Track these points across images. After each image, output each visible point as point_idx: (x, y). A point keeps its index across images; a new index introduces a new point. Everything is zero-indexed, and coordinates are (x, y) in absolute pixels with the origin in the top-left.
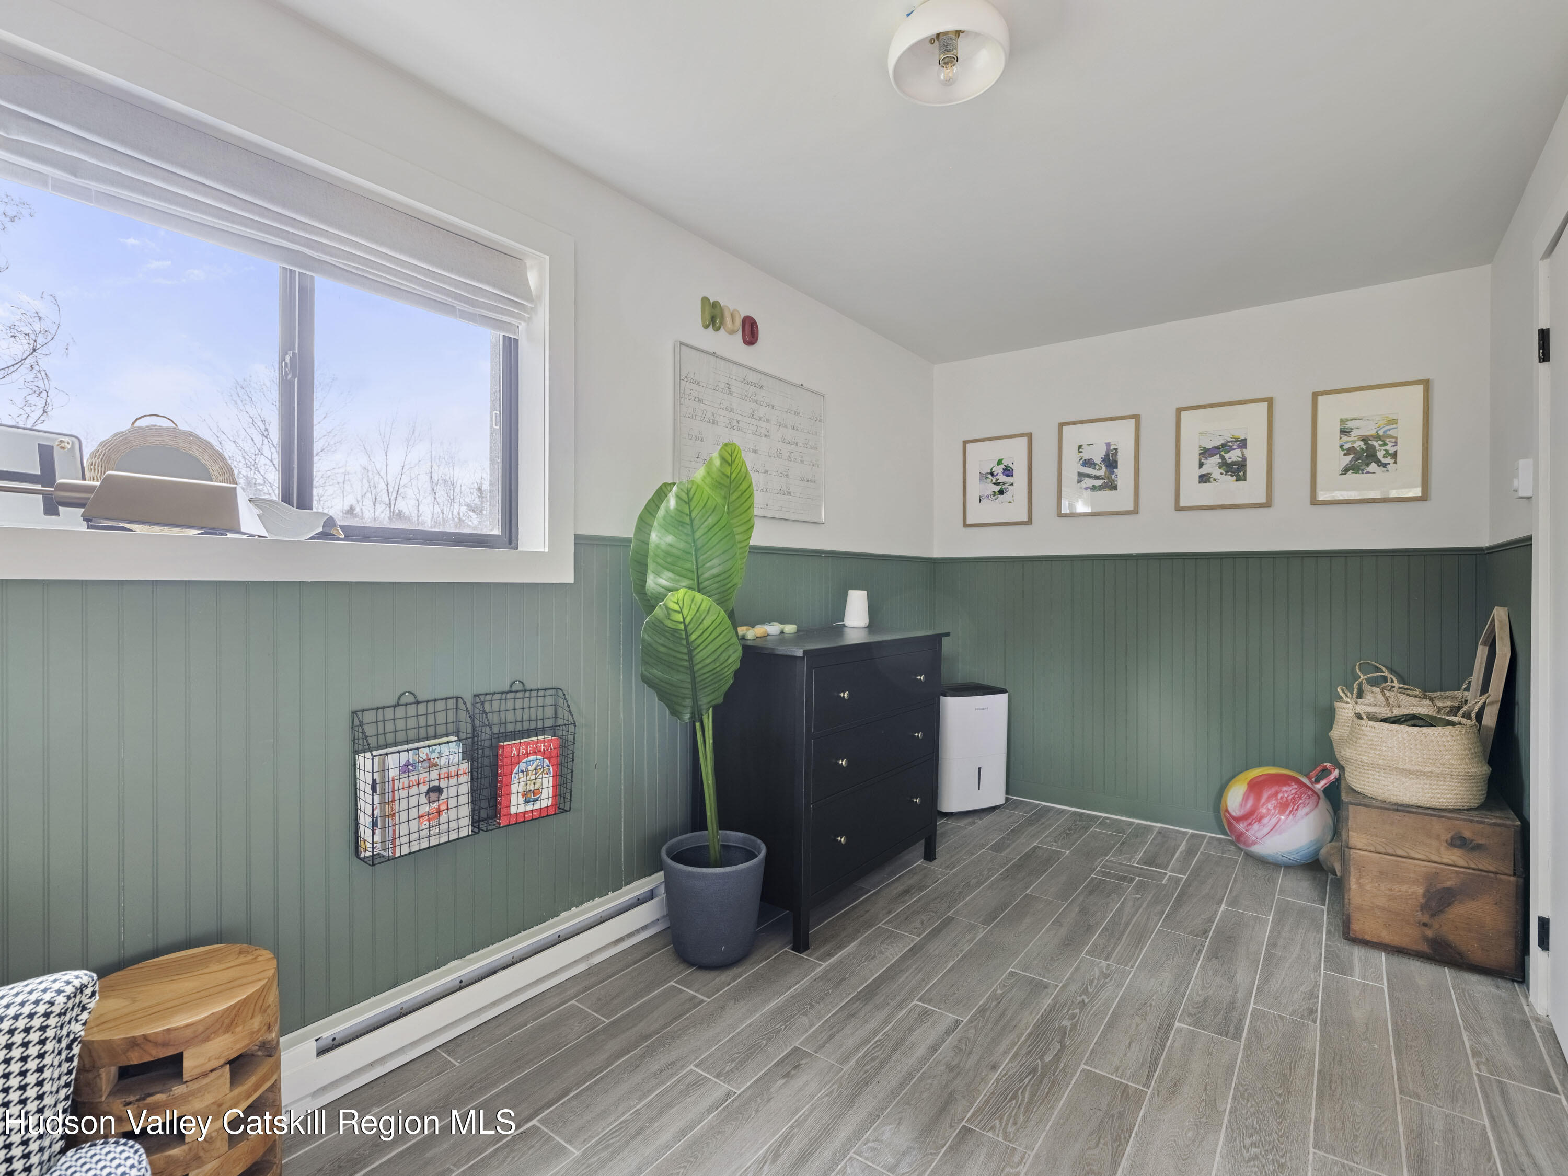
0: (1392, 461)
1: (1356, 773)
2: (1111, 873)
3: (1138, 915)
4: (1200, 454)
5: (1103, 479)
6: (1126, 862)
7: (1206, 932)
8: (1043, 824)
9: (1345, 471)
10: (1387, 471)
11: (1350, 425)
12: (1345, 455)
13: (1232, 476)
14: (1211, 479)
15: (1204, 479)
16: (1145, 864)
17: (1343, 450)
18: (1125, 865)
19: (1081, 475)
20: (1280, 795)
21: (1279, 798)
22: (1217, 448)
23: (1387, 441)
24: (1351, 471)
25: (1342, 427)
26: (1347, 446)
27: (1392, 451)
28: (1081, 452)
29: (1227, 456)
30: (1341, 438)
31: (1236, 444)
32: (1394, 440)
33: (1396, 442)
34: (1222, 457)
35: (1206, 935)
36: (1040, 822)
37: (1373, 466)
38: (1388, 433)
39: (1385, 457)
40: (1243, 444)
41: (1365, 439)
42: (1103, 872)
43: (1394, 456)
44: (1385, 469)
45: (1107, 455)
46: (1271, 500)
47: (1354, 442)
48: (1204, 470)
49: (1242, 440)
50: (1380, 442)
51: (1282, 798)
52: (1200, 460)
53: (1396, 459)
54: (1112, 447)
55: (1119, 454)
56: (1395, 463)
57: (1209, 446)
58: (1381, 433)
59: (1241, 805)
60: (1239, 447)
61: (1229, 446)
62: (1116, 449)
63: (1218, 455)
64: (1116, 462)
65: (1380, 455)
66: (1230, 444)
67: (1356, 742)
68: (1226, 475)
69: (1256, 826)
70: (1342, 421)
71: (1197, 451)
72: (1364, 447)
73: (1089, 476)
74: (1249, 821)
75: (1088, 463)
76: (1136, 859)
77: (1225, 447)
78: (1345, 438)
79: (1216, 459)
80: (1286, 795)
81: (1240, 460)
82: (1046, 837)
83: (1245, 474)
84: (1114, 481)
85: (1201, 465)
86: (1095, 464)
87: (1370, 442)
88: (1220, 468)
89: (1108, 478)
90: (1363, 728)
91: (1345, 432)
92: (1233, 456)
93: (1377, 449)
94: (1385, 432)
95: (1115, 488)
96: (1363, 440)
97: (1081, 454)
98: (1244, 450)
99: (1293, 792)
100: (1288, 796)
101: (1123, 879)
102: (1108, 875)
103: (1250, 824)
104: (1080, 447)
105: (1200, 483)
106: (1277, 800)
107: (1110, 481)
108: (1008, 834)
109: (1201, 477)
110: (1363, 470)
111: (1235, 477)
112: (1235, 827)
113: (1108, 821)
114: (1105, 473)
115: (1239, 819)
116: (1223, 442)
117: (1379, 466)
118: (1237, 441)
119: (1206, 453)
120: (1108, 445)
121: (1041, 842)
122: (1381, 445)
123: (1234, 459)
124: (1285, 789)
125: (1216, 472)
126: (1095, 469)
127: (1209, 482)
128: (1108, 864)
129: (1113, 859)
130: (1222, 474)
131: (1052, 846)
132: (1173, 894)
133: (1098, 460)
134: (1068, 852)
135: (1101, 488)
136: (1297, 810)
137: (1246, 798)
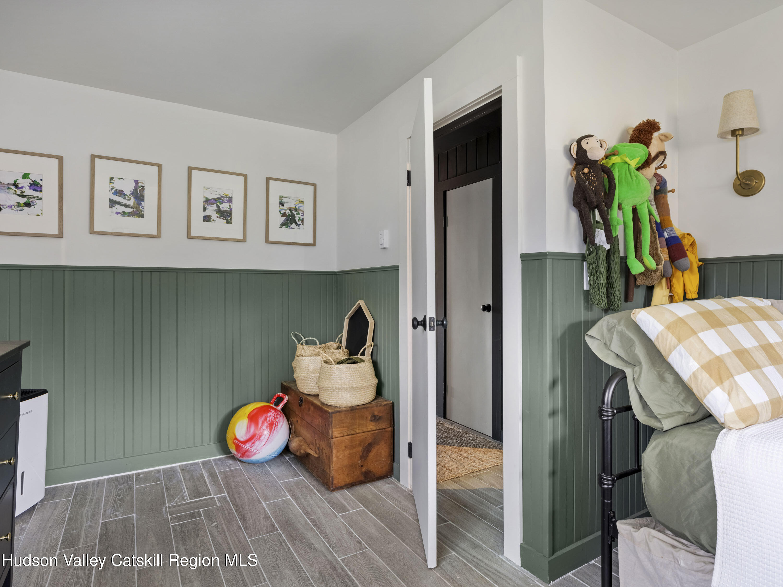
0: (301, 224)
1: (331, 395)
2: (181, 516)
3: (229, 538)
4: (204, 202)
5: (132, 207)
6: (183, 502)
7: (273, 526)
8: (91, 500)
9: (282, 226)
10: (300, 228)
11: (284, 200)
12: (282, 216)
13: (224, 220)
14: (211, 220)
15: (207, 219)
16: (195, 497)
17: (281, 213)
18: (184, 504)
19: (112, 203)
20: (268, 419)
21: (268, 421)
22: (215, 199)
23: (300, 212)
24: (284, 226)
25: (280, 200)
26: (283, 212)
27: (301, 218)
28: (112, 183)
29: (221, 206)
30: (280, 207)
31: (226, 199)
32: (302, 213)
33: (303, 214)
34: (218, 206)
35: (275, 528)
36: (88, 500)
37: (294, 225)
38: (300, 208)
39: (299, 221)
40: (230, 200)
41: (290, 209)
42: (175, 518)
43: (302, 221)
44: (298, 227)
45: (136, 190)
46: (246, 237)
47: (286, 210)
48: (207, 213)
49: (230, 197)
50: (297, 212)
51: (269, 420)
52: (204, 206)
53: (303, 223)
54: (140, 184)
55: (145, 190)
56: (303, 224)
57: (210, 197)
58: (297, 207)
59: (247, 433)
60: (228, 202)
61: (222, 200)
62: (143, 187)
63: (215, 205)
64: (143, 197)
65: (297, 219)
66: (223, 198)
67: (330, 378)
68: (220, 218)
69: (257, 443)
70: (281, 197)
71: (203, 200)
72: (290, 214)
73: (120, 204)
74: (253, 441)
75: (119, 193)
76: (186, 496)
77: (218, 200)
78: (282, 207)
79: (214, 207)
80: (271, 418)
81: (229, 210)
82: (105, 510)
83: (231, 219)
84: (141, 210)
85: (205, 209)
86: (125, 195)
87: (292, 211)
88: (217, 213)
89: (136, 208)
90: (333, 369)
91: (282, 204)
92: (225, 206)
93: (295, 216)
94: (299, 207)
95: (142, 216)
96: (290, 210)
97: (112, 185)
98: (231, 204)
99: (273, 415)
100: (272, 418)
101: (193, 516)
102: (179, 518)
103: (253, 443)
104: (111, 179)
105: (204, 221)
106: (267, 422)
107: (137, 211)
108: (68, 524)
109: (205, 217)
110: (289, 226)
111: (225, 221)
112: (242, 448)
113: (141, 476)
114: (134, 203)
115: (244, 442)
116: (219, 196)
117: (296, 225)
118: (226, 197)
119: (208, 202)
120: (137, 182)
121: (105, 517)
122: (297, 214)
123: (225, 209)
124: (269, 414)
125: (214, 216)
126: (125, 198)
127: (210, 221)
128: (172, 509)
129: (172, 504)
130: (217, 217)
131: (116, 516)
132: (232, 510)
133: (128, 192)
134: (134, 515)
135: (130, 215)
136: (277, 425)
137: (249, 427)
